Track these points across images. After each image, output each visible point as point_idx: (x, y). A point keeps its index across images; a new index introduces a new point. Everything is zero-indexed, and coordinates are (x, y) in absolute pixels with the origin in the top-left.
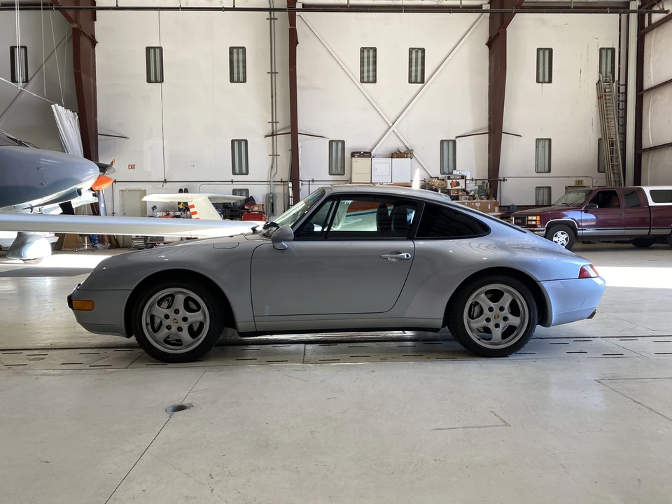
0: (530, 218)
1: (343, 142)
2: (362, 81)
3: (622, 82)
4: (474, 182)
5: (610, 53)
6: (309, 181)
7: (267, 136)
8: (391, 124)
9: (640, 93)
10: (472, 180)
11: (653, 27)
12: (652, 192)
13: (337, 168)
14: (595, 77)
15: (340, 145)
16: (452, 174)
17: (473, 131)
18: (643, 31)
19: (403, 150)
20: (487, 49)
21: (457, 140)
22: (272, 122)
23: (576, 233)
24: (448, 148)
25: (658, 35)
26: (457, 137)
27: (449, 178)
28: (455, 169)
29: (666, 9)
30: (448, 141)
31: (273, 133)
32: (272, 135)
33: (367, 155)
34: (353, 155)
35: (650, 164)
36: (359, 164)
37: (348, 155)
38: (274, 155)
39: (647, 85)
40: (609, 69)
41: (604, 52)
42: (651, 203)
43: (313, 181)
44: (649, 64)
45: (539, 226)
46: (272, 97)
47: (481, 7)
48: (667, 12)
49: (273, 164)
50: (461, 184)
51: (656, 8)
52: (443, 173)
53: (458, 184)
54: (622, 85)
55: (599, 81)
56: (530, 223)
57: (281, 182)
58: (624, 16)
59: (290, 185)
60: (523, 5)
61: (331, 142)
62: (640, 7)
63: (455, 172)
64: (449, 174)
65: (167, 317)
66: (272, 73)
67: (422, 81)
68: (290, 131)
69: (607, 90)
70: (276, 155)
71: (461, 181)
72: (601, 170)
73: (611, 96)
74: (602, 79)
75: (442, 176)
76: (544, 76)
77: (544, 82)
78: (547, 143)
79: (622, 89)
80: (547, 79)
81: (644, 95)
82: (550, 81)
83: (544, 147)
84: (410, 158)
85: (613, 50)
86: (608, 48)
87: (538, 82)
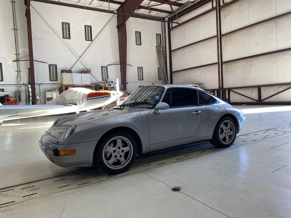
1: (56, 66)
2: (64, 38)
3: (164, 47)
6: (39, 84)
7: (14, 61)
8: (79, 58)
9: (170, 52)
10: (115, 83)
11: (173, 28)
13: (53, 77)
14: (155, 45)
15: (54, 67)
16: (107, 80)
17: (114, 63)
18: (170, 29)
19: (86, 70)
20: (117, 29)
21: (108, 66)
22: (17, 54)
24: (104, 69)
25: (175, 31)
26: (108, 65)
27: (107, 82)
28: (108, 78)
30: (104, 67)
31: (17, 60)
32: (17, 61)
33: (70, 71)
34: (62, 71)
35: (176, 77)
36: (66, 76)
37: (59, 71)
38: (19, 71)
39: (172, 49)
40: (160, 42)
41: (157, 35)
43: (41, 84)
44: (173, 41)
46: (15, 41)
47: (113, 11)
48: (179, 23)
49: (18, 76)
50: (112, 85)
51: (173, 21)
53: (110, 85)
54: (164, 48)
55: (157, 46)
57: (23, 85)
58: (163, 23)
59: (30, 86)
60: (133, 14)
61: (50, 65)
62: (168, 20)
63: (108, 80)
64: (105, 81)
65: (115, 151)
66: (14, 29)
67: (91, 40)
68: (29, 59)
69: (160, 50)
70: (20, 71)
71: (112, 84)
72: (160, 79)
73: (161, 52)
74: (158, 45)
75: (103, 82)
76: (138, 42)
77: (139, 45)
78: (141, 69)
79: (164, 50)
80: (139, 44)
81: (172, 52)
82: (141, 45)
83: (140, 70)
84: (90, 73)
85: (160, 35)
86: (159, 34)
87: (137, 45)
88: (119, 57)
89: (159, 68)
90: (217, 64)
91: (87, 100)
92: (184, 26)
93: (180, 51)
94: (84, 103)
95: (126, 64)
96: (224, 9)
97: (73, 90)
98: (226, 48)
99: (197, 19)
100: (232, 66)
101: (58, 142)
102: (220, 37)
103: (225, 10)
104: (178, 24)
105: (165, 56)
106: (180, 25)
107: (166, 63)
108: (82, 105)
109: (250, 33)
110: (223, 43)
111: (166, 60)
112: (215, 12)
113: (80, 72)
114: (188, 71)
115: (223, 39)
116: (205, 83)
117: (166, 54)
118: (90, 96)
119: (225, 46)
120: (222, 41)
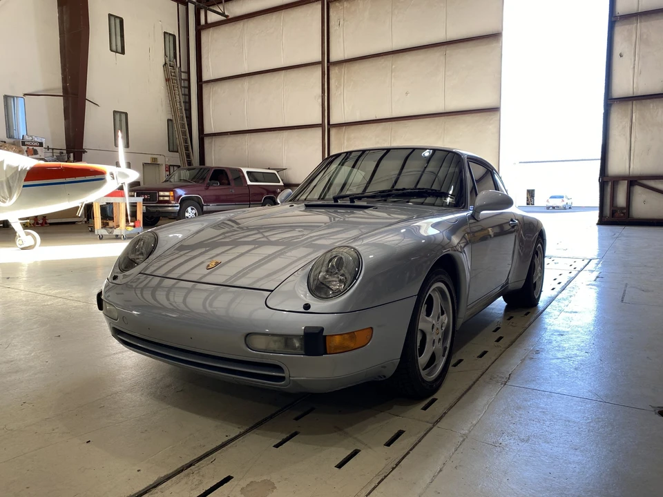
0: (161, 193)
3: (184, 69)
4: (50, 151)
5: (171, 38)
9: (200, 83)
10: (48, 148)
11: (209, 26)
12: (248, 172)
14: (161, 60)
17: (43, 91)
18: (200, 27)
21: (26, 98)
23: (202, 209)
24: (14, 105)
25: (215, 35)
26: (25, 95)
28: (26, 132)
29: (226, 14)
30: (14, 97)
35: (214, 149)
39: (205, 78)
40: (172, 55)
41: (167, 36)
42: (249, 183)
44: (208, 58)
45: (173, 202)
48: (227, 16)
50: (39, 152)
51: (211, 8)
52: (10, 136)
53: (36, 152)
55: (165, 64)
56: (161, 198)
58: (182, 7)
63: (27, 137)
69: (173, 74)
71: (38, 149)
72: (171, 149)
73: (176, 80)
74: (168, 62)
75: (12, 140)
76: (116, 46)
77: (116, 52)
78: (123, 116)
79: (184, 76)
80: (120, 50)
81: (203, 85)
82: (123, 52)
83: (121, 121)
85: (174, 36)
86: (170, 34)
87: (112, 51)
88: (60, 76)
89: (168, 120)
90: (321, 128)
91: (24, 186)
92: (240, 25)
93: (226, 86)
94: (15, 198)
95: (84, 99)
96: (337, 4)
98: (340, 94)
99: (274, 16)
100: (352, 135)
101: (307, 307)
102: (327, 65)
103: (341, 8)
104: (224, 18)
105: (185, 91)
106: (229, 21)
107: (189, 110)
108: (9, 203)
109: (393, 67)
110: (332, 82)
111: (188, 103)
112: (319, 6)
114: (247, 136)
115: (334, 72)
116: (290, 169)
117: (189, 88)
118: (34, 175)
119: (337, 88)
120: (331, 76)
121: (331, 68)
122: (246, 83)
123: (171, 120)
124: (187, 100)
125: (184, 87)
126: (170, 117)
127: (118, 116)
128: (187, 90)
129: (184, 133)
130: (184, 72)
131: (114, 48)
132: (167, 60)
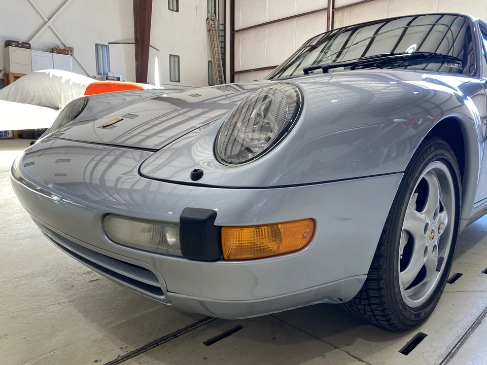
3: (221, 22)
8: (46, 20)
9: (233, 32)
14: (205, 15)
16: (107, 74)
19: (62, 47)
21: (110, 46)
24: (102, 51)
26: (109, 43)
27: (107, 78)
28: (109, 71)
30: (103, 46)
33: (26, 45)
34: (8, 43)
36: (17, 53)
39: (237, 28)
40: (213, 11)
44: (239, 12)
52: (99, 74)
55: (208, 18)
63: (110, 74)
64: (104, 75)
69: (213, 26)
72: (210, 84)
73: (215, 30)
74: (210, 17)
75: (100, 76)
76: (173, 5)
77: (173, 10)
78: (176, 58)
79: (221, 27)
80: (175, 9)
81: (235, 34)
82: (177, 11)
83: (174, 62)
84: (71, 55)
87: (169, 9)
88: (133, 29)
89: (209, 62)
93: (252, 33)
95: (148, 45)
97: (49, 73)
101: (197, 175)
102: (332, 11)
105: (222, 39)
107: (224, 54)
109: (390, 7)
110: (336, 24)
111: (224, 48)
113: (50, 50)
114: (266, 72)
115: (338, 16)
117: (224, 36)
120: (335, 20)
121: (335, 13)
122: (267, 29)
123: (211, 61)
124: (223, 46)
125: (221, 36)
126: (210, 60)
127: (172, 59)
128: (223, 38)
129: (219, 71)
130: (221, 24)
131: (171, 8)
132: (210, 15)
